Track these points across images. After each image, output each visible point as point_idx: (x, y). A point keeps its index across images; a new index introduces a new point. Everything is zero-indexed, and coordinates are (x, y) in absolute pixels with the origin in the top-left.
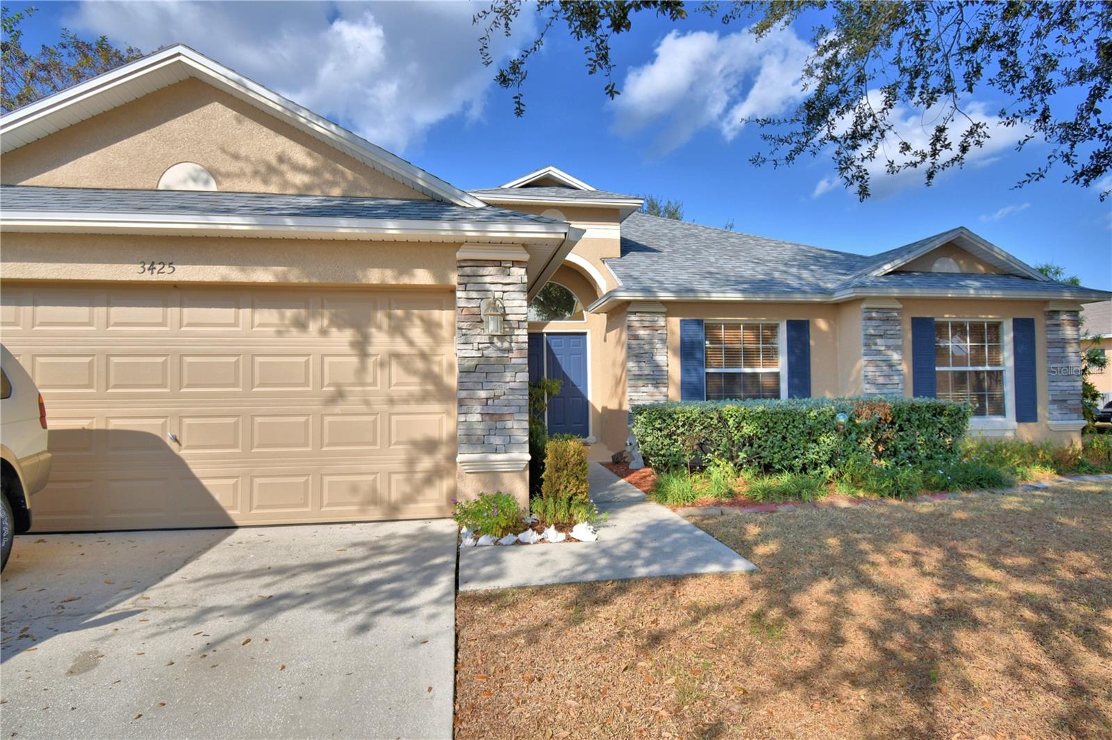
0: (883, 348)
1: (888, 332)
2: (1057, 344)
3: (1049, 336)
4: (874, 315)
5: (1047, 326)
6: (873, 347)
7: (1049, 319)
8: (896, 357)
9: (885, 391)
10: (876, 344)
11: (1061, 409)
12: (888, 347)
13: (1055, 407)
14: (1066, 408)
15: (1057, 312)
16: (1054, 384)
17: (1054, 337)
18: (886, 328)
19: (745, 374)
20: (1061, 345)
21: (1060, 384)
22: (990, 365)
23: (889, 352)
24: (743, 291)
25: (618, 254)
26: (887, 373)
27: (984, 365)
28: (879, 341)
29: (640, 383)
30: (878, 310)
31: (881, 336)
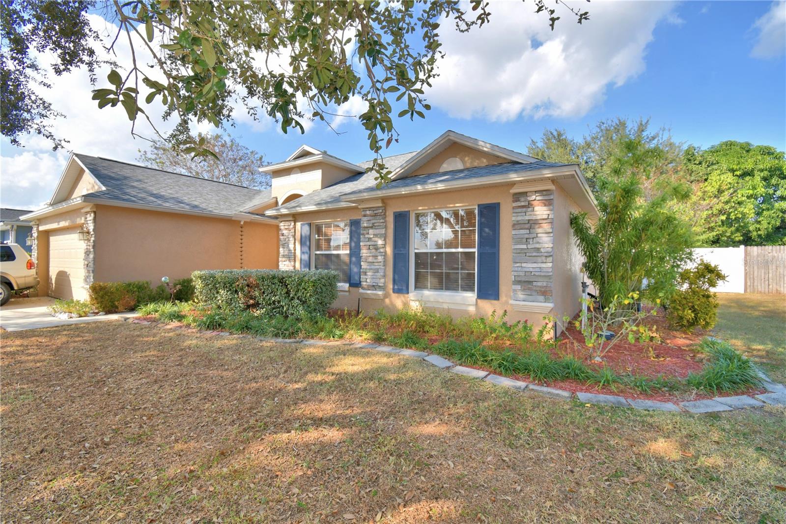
0: (372, 236)
1: (376, 225)
2: (522, 226)
3: (514, 219)
4: (368, 212)
5: (514, 208)
6: (367, 236)
7: (514, 202)
8: (380, 242)
9: (373, 267)
10: (368, 234)
11: (524, 290)
12: (376, 235)
13: (519, 287)
14: (529, 289)
15: (525, 194)
16: (518, 265)
17: (519, 218)
18: (374, 221)
19: (334, 255)
20: (527, 226)
21: (524, 265)
22: (461, 247)
23: (376, 239)
24: (316, 205)
25: (319, 187)
26: (373, 254)
27: (457, 247)
28: (371, 231)
29: (284, 259)
30: (370, 209)
31: (372, 227)
